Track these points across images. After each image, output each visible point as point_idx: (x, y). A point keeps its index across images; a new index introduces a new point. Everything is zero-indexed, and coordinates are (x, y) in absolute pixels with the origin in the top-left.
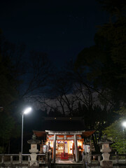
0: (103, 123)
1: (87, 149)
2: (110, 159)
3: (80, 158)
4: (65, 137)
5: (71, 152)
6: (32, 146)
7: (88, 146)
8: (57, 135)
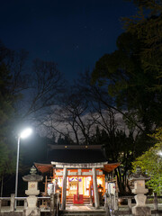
0: (128, 153)
1: (111, 188)
2: (147, 202)
4: (79, 171)
5: (87, 194)
6: (30, 184)
7: (112, 185)
8: (68, 169)
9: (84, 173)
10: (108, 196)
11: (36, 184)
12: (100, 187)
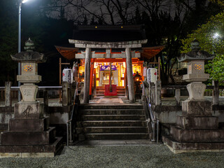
0: (173, 39)
1: (151, 75)
2: (205, 94)
3: (138, 93)
4: (108, 52)
7: (153, 71)
8: (92, 50)
9: (115, 56)
10: (146, 86)
11: (33, 66)
12: (137, 75)
